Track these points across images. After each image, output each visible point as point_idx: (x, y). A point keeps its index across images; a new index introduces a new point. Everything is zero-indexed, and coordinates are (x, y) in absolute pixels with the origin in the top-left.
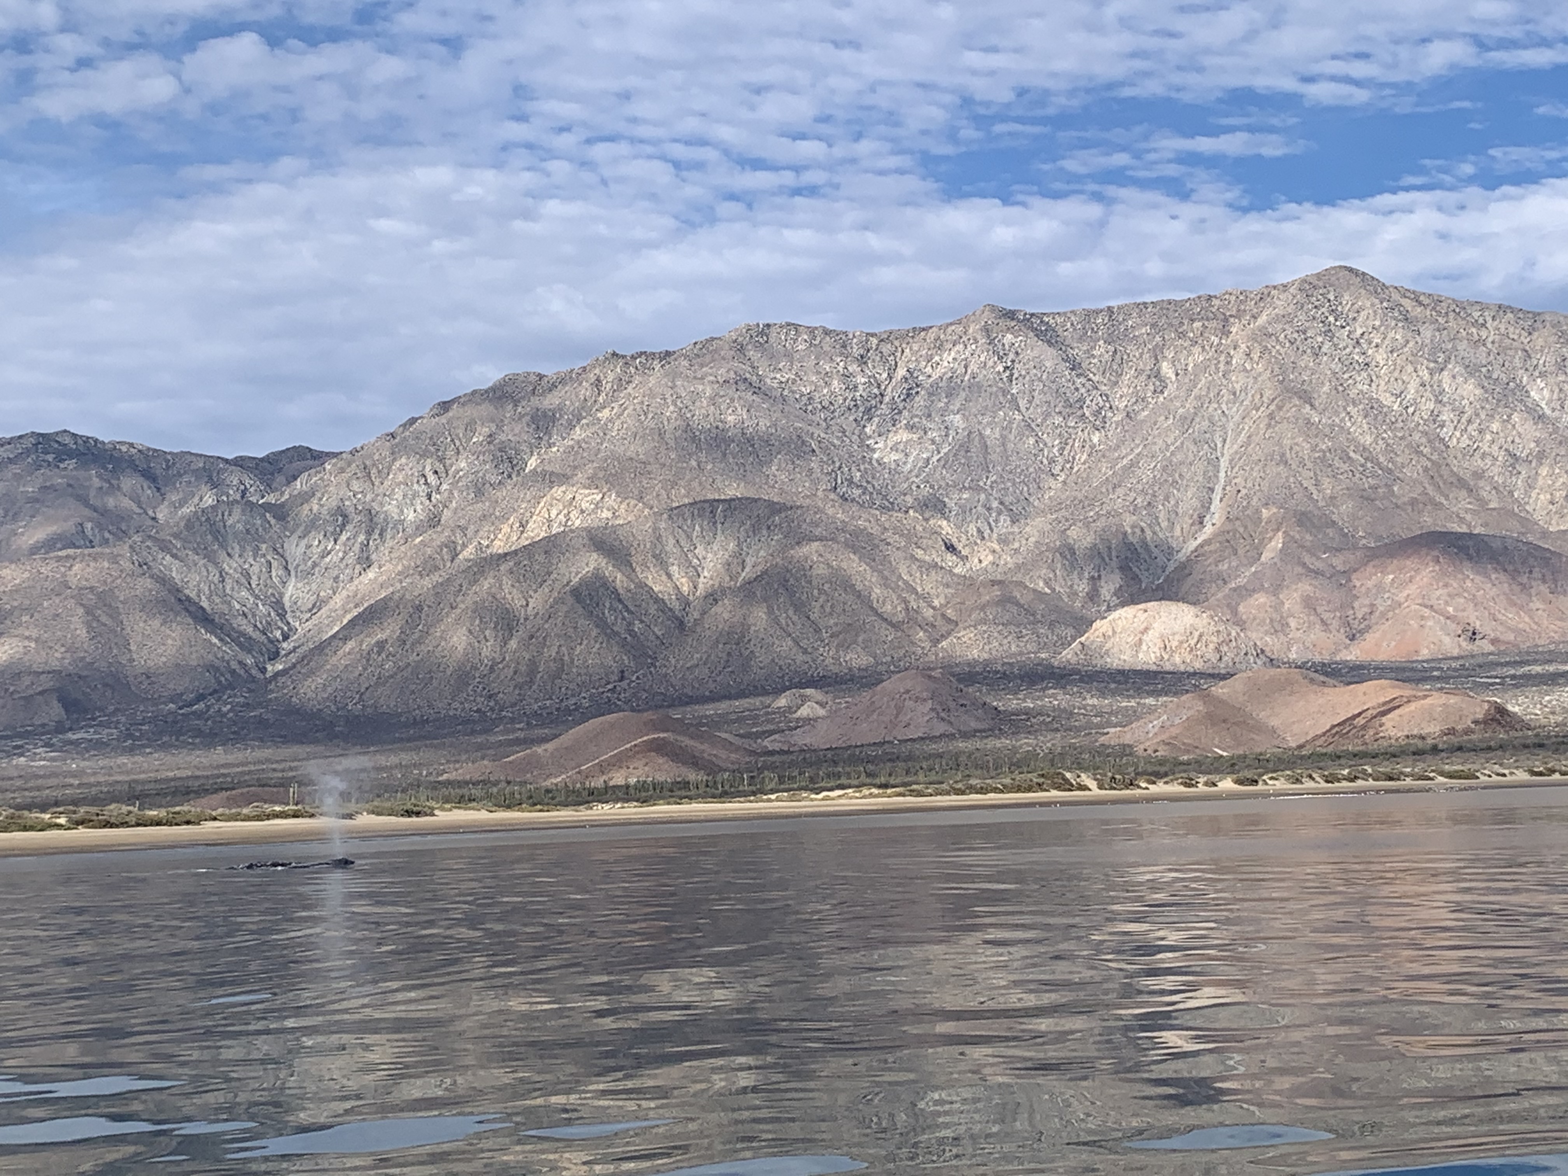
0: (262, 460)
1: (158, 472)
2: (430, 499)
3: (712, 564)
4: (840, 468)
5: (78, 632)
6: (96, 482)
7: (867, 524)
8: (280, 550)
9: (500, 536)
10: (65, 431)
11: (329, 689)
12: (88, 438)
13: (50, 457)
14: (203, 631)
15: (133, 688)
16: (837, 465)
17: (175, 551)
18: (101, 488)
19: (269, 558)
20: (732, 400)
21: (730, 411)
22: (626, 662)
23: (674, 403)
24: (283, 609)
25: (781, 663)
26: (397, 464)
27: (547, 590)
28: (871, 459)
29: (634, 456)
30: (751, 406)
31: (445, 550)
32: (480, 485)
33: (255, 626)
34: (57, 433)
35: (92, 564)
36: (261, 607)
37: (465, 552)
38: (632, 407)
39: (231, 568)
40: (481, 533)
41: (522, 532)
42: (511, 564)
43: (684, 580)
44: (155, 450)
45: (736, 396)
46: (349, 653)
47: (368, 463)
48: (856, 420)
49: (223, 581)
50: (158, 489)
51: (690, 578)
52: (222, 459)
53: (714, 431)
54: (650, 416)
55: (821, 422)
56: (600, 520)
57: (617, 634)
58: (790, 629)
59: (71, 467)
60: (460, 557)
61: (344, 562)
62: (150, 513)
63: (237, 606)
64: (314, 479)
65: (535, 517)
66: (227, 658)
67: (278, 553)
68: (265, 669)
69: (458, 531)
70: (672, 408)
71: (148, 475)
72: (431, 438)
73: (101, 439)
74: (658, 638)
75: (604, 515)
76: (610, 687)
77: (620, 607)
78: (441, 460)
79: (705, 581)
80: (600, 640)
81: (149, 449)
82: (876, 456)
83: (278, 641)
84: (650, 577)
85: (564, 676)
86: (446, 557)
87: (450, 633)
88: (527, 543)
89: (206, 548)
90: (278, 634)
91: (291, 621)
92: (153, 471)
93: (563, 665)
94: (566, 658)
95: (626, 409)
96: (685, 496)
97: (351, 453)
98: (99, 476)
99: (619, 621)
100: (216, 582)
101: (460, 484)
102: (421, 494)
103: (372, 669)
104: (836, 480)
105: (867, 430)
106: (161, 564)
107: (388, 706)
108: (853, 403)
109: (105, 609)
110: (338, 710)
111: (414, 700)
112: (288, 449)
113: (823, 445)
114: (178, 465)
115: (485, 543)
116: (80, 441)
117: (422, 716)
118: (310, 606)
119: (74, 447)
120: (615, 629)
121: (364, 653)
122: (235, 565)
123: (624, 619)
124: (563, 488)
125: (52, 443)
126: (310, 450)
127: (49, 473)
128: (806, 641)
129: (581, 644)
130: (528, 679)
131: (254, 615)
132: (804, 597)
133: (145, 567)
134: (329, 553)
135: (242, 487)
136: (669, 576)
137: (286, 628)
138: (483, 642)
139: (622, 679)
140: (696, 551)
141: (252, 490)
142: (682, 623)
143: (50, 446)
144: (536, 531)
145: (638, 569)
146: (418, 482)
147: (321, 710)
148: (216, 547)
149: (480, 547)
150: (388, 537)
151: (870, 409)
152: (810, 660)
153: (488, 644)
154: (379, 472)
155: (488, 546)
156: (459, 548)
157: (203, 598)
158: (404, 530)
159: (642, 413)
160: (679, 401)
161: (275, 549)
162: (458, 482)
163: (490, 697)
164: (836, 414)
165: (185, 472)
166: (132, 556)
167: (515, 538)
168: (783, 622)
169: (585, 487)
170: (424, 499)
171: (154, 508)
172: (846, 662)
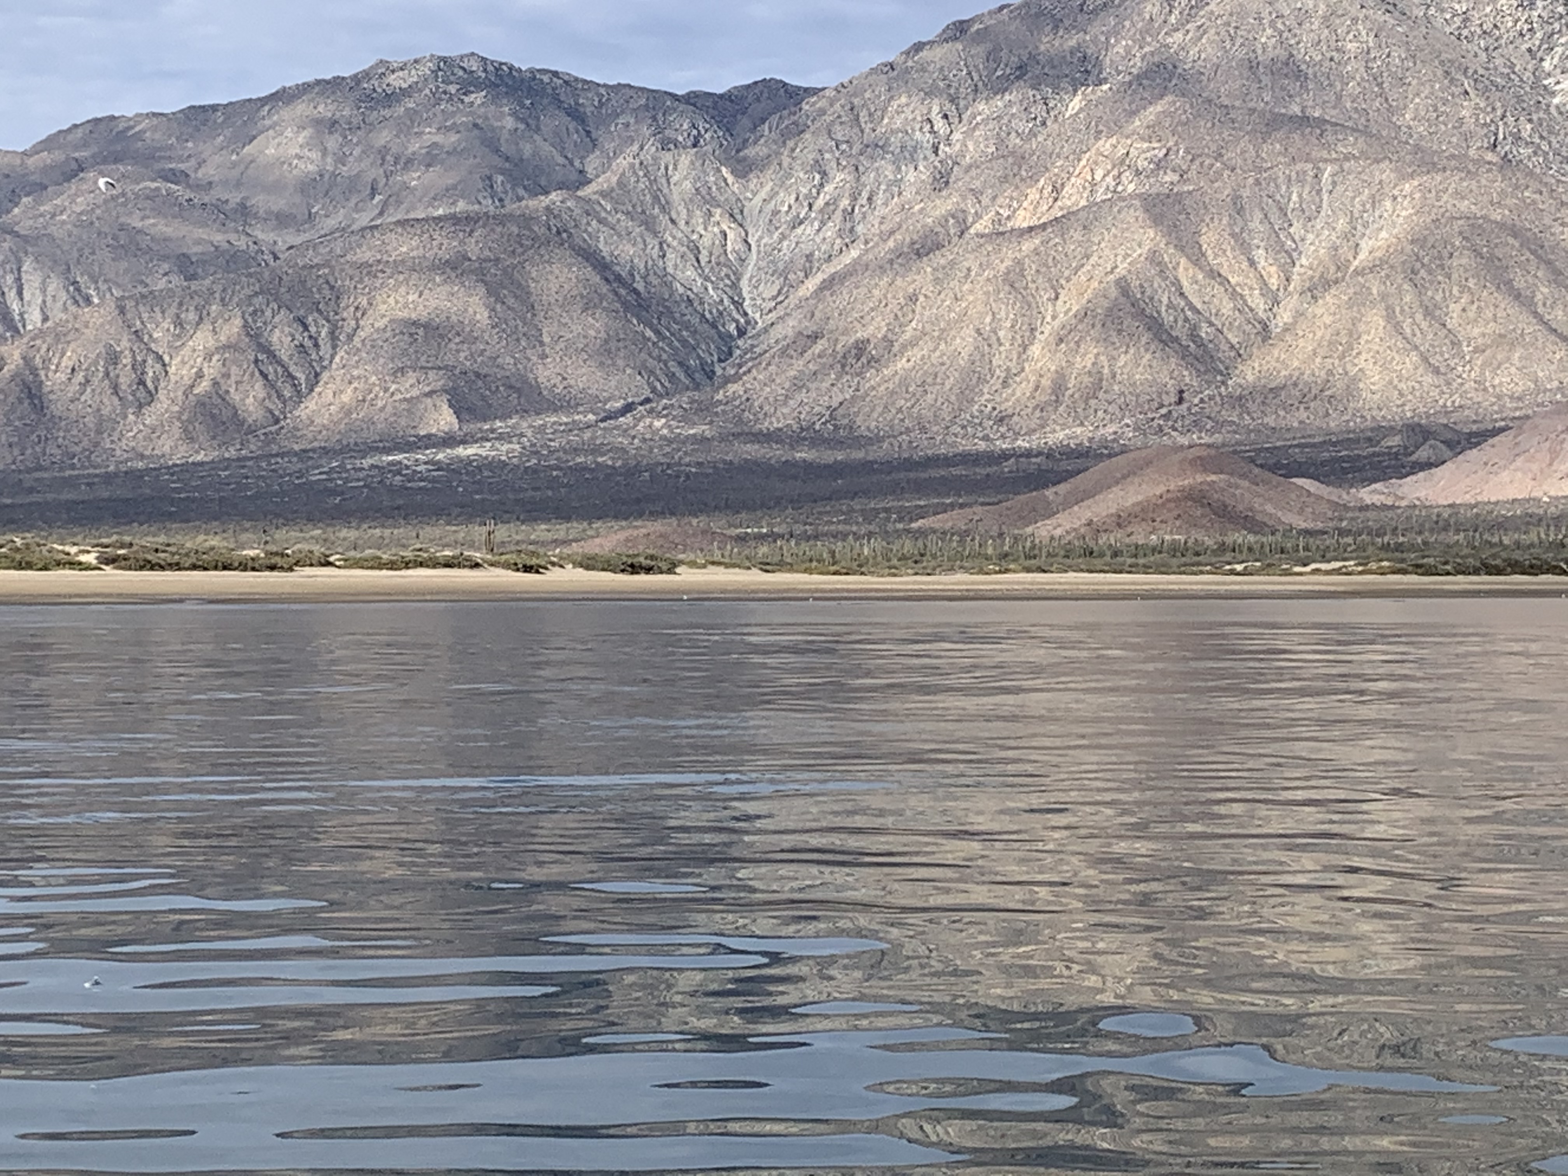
0: (721, 96)
1: (589, 110)
2: (936, 152)
3: (1312, 248)
4: (1503, 117)
5: (478, 317)
6: (509, 123)
7: (1537, 196)
8: (739, 217)
9: (1025, 204)
10: (473, 54)
11: (791, 402)
12: (501, 64)
13: (452, 89)
14: (635, 322)
15: (545, 393)
16: (1499, 113)
17: (603, 214)
18: (516, 130)
19: (724, 227)
20: (1355, 20)
21: (1351, 36)
22: (1187, 380)
23: (1272, 24)
24: (740, 295)
25: (1402, 386)
26: (895, 104)
27: (1084, 278)
28: (1548, 106)
29: (1213, 96)
30: (1380, 29)
31: (951, 221)
32: (1003, 135)
33: (703, 316)
34: (462, 57)
35: (499, 229)
36: (711, 292)
37: (977, 225)
38: (1213, 31)
39: (674, 238)
40: (1000, 200)
41: (1056, 200)
42: (1037, 242)
43: (1273, 269)
44: (585, 82)
45: (1361, 16)
46: (819, 356)
47: (856, 101)
48: (1529, 50)
49: (664, 256)
50: (588, 133)
51: (1282, 268)
52: (670, 94)
53: (1327, 64)
54: (1238, 44)
55: (1480, 52)
56: (1162, 185)
57: (1177, 339)
58: (1417, 340)
59: (479, 102)
60: (972, 231)
61: (821, 235)
62: (577, 163)
63: (681, 290)
64: (786, 122)
65: (1073, 180)
66: (664, 356)
67: (735, 220)
68: (713, 372)
69: (970, 196)
70: (1269, 32)
71: (576, 114)
72: (942, 69)
73: (516, 65)
74: (1232, 347)
75: (1167, 179)
76: (1164, 411)
77: (1183, 303)
78: (953, 100)
79: (1302, 270)
80: (1153, 347)
81: (576, 79)
82: (1556, 101)
83: (731, 336)
84: (1226, 265)
85: (1101, 395)
86: (952, 232)
87: (953, 333)
88: (1060, 214)
89: (643, 212)
90: (732, 328)
91: (749, 311)
92: (581, 109)
93: (1101, 380)
94: (1106, 371)
95: (1205, 32)
96: (1280, 153)
97: (836, 89)
98: (514, 114)
99: (1180, 323)
100: (655, 256)
101: (977, 133)
102: (925, 145)
103: (849, 377)
104: (1496, 134)
105: (1547, 65)
106: (586, 231)
107: (868, 429)
108: (1526, 27)
109: (512, 288)
110: (802, 429)
111: (902, 420)
112: (756, 83)
113: (1480, 86)
114: (614, 102)
115: (1005, 213)
116: (490, 68)
117: (910, 442)
118: (775, 293)
119: (483, 75)
120: (1174, 334)
121: (839, 357)
122: (680, 235)
123: (1186, 320)
124: (1113, 140)
125: (456, 70)
126: (785, 84)
127: (451, 109)
128: (1438, 357)
129: (1126, 352)
130: (1054, 398)
131: (702, 303)
132: (1439, 297)
133: (564, 235)
134: (801, 223)
135: (695, 132)
136: (1252, 263)
137: (742, 320)
138: (995, 346)
139: (1181, 401)
140: (1292, 230)
141: (708, 136)
142: (1265, 327)
143: (453, 74)
144: (1073, 199)
145: (1209, 252)
146: (921, 129)
147: (780, 430)
148: (657, 210)
149: (998, 220)
150: (879, 202)
151: (1553, 34)
152: (1442, 382)
153: (1002, 349)
154: (870, 115)
155: (1008, 218)
156: (970, 219)
157: (637, 278)
158: (900, 194)
159: (1228, 39)
160: (1280, 21)
161: (731, 215)
162: (974, 129)
163: (1001, 420)
164: (1503, 42)
165: (623, 112)
166: (548, 219)
167: (1045, 207)
168: (1408, 331)
169: (1143, 139)
170: (929, 153)
171: (582, 158)
172: (1494, 387)
